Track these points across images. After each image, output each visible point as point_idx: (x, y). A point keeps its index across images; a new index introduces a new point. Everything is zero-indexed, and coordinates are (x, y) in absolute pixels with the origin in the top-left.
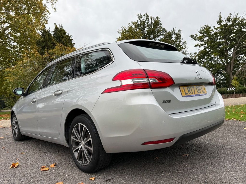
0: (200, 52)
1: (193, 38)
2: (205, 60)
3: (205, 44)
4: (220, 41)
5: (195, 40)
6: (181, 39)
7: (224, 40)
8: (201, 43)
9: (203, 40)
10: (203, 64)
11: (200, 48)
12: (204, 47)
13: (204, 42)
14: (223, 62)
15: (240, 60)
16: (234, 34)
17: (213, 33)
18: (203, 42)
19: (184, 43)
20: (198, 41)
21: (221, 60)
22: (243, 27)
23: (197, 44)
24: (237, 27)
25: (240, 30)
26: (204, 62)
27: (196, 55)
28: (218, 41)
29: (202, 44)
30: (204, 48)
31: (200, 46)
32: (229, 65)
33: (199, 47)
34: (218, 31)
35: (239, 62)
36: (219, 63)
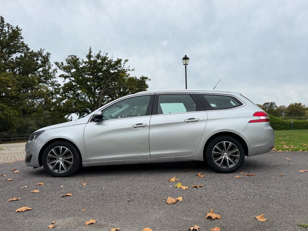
0: (65, 84)
1: (58, 66)
2: (71, 95)
3: (72, 77)
4: (88, 77)
5: (61, 69)
6: (51, 65)
7: (91, 77)
8: (67, 74)
9: (70, 72)
10: (67, 99)
11: (65, 80)
12: (70, 79)
13: (71, 74)
14: (91, 101)
15: (105, 101)
16: (102, 74)
17: (81, 66)
18: (69, 74)
19: (54, 71)
20: (64, 71)
21: (89, 98)
22: (111, 68)
23: (63, 75)
24: (105, 67)
25: (107, 70)
26: (69, 97)
27: (60, 88)
28: (86, 76)
29: (68, 76)
30: (69, 81)
31: (66, 77)
32: (96, 105)
33: (64, 78)
34: (87, 65)
35: (103, 102)
36: (86, 101)
